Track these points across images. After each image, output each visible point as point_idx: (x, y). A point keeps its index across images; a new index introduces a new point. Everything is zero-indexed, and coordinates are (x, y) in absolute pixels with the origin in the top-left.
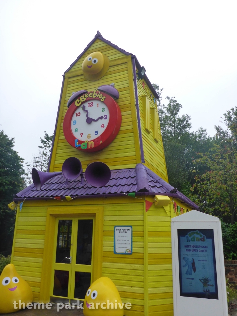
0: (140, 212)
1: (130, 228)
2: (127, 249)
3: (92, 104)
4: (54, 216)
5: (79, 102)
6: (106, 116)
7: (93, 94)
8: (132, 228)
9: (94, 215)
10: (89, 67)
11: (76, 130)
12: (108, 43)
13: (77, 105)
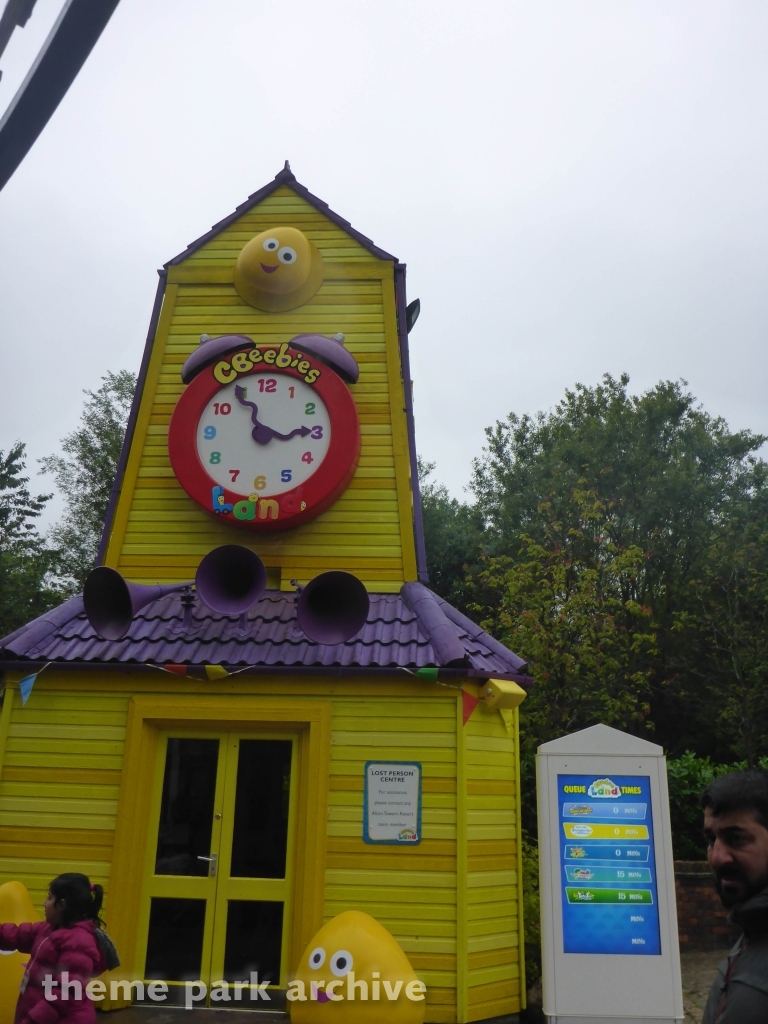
0: (446, 725)
1: (414, 769)
2: (407, 827)
3: (271, 384)
4: (154, 725)
5: (229, 371)
6: (320, 428)
7: (278, 354)
8: (420, 768)
9: (303, 728)
10: (269, 269)
11: (216, 457)
12: (320, 207)
13: (223, 379)
